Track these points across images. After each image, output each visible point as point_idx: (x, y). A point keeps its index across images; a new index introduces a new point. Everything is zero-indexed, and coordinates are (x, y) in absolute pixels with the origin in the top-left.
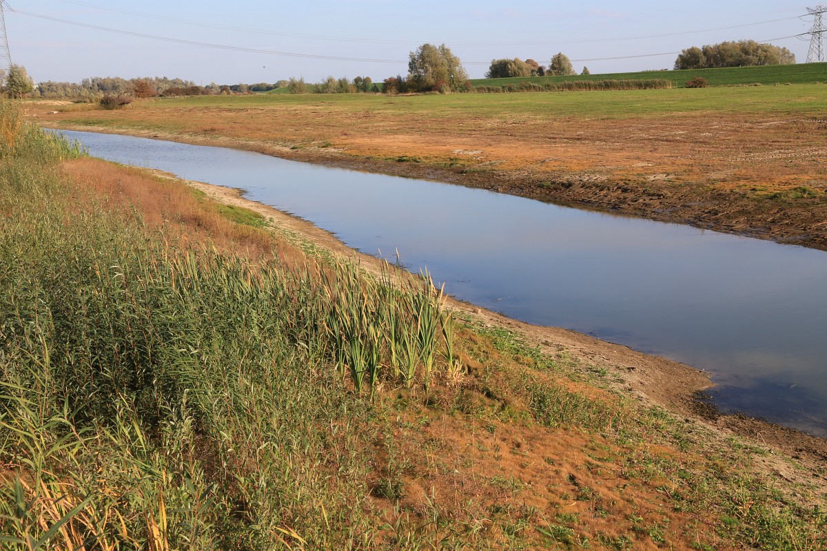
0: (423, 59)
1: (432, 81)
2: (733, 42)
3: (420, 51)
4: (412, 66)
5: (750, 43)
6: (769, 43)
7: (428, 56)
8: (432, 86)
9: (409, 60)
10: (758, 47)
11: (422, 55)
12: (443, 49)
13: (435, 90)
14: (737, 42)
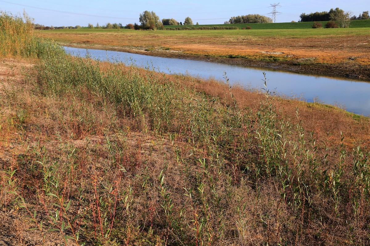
0: (145, 17)
1: (149, 25)
2: (252, 15)
3: (144, 14)
4: (141, 19)
5: (258, 15)
6: (264, 15)
7: (147, 16)
8: (149, 27)
9: (139, 17)
10: (261, 17)
11: (144, 15)
12: (153, 13)
13: (151, 29)
14: (253, 14)
